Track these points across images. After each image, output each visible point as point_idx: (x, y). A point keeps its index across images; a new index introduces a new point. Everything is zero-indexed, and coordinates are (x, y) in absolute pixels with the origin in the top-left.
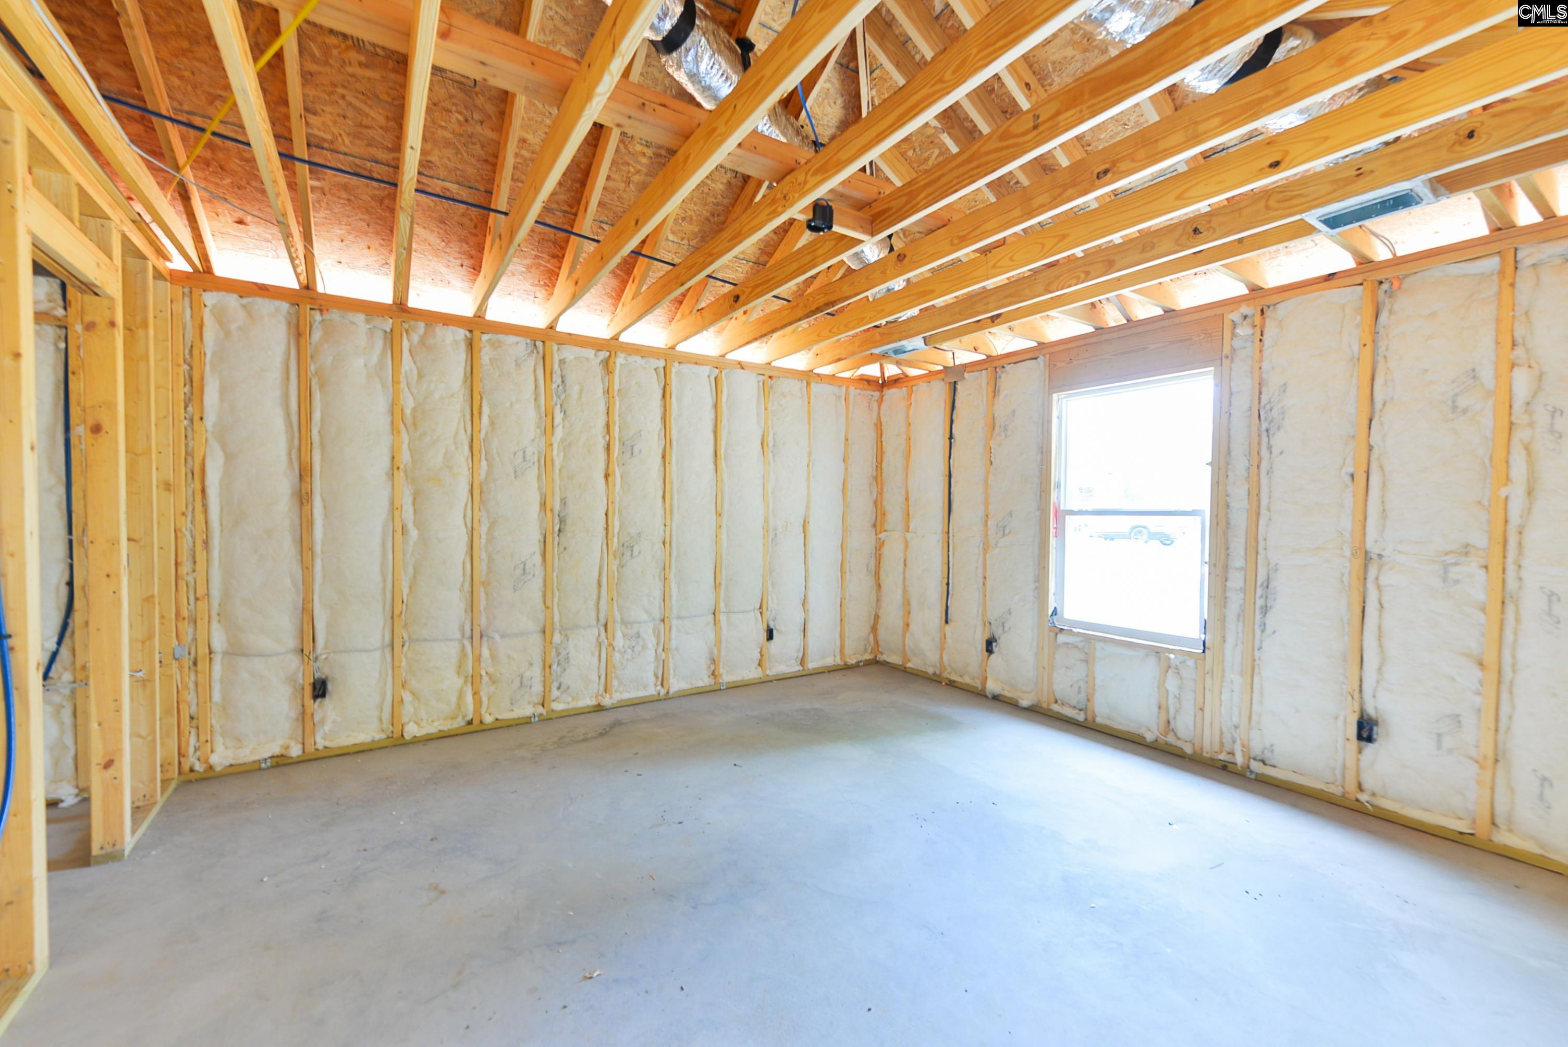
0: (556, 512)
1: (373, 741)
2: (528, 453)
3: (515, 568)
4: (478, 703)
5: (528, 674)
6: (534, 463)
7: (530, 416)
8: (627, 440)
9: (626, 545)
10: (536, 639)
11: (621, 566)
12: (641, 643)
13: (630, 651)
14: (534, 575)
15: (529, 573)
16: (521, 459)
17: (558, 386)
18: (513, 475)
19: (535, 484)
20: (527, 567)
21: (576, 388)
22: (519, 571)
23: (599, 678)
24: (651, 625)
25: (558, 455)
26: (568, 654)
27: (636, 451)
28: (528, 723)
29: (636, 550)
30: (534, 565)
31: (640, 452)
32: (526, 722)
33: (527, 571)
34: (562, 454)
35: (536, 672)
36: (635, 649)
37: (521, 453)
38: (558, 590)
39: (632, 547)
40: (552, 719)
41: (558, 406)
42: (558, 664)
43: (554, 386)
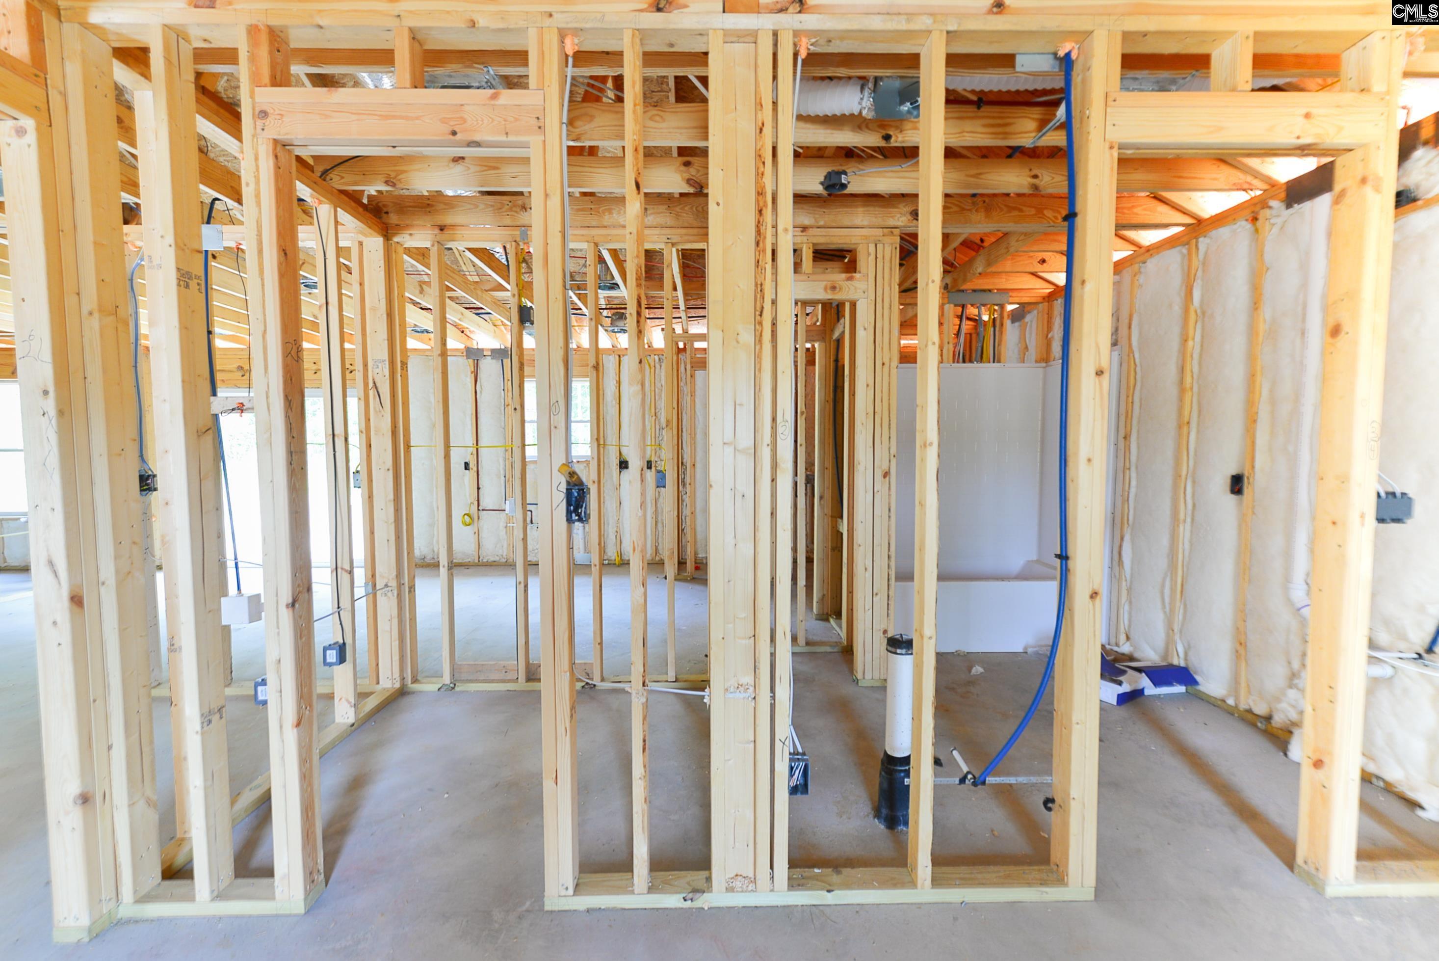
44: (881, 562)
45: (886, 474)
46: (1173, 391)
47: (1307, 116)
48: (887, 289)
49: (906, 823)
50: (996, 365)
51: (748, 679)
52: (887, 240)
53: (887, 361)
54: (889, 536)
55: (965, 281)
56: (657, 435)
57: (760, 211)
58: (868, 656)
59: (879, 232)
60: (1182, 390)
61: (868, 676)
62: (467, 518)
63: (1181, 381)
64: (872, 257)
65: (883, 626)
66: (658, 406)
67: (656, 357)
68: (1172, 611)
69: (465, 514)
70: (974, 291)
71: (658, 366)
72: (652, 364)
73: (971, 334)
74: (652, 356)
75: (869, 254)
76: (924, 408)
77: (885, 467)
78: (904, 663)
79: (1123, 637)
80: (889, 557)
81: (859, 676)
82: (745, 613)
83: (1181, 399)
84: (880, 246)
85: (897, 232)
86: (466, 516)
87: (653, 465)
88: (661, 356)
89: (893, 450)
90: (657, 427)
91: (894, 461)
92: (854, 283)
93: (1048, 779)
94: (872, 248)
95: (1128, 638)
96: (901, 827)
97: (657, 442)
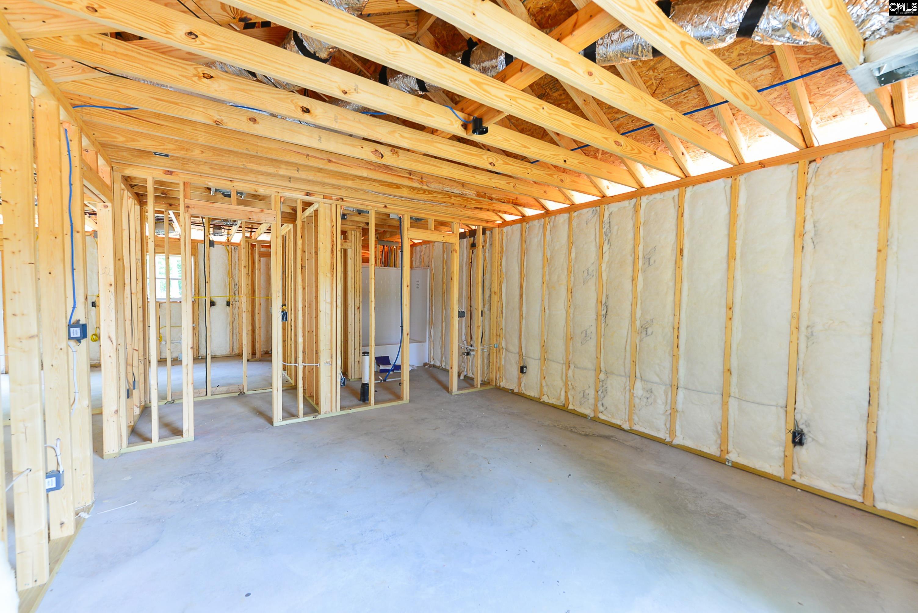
0: (603, 302)
1: (534, 397)
2: (590, 270)
3: (582, 333)
4: (567, 398)
5: (587, 392)
6: (593, 276)
7: (593, 249)
8: (646, 255)
9: (643, 327)
10: (593, 373)
11: (641, 340)
12: (653, 397)
13: (645, 400)
14: (591, 338)
15: (588, 337)
16: (586, 274)
17: (607, 229)
18: (582, 283)
19: (593, 288)
20: (587, 333)
21: (616, 227)
22: (584, 334)
23: (626, 409)
24: (663, 387)
25: (605, 270)
26: (607, 387)
27: (652, 261)
28: (585, 418)
29: (650, 331)
30: (591, 332)
31: (655, 262)
32: (584, 416)
33: (588, 335)
34: (608, 269)
35: (591, 392)
36: (649, 400)
37: (586, 271)
38: (604, 349)
39: (647, 328)
40: (597, 421)
41: (607, 241)
42: (602, 392)
43: (604, 230)
44: (357, 338)
45: (358, 308)
46: (441, 283)
47: (444, 237)
48: (358, 247)
49: (368, 400)
50: (395, 268)
51: (329, 360)
52: (358, 230)
53: (358, 270)
54: (360, 329)
55: (384, 238)
56: (233, 287)
57: (333, 246)
58: (353, 370)
59: (355, 227)
60: (443, 283)
61: (353, 378)
62: (94, 337)
63: (443, 281)
64: (353, 235)
65: (358, 360)
66: (234, 273)
67: (233, 247)
68: (442, 346)
69: (93, 334)
70: (387, 241)
71: (233, 252)
72: (230, 250)
73: (387, 252)
74: (230, 246)
75: (352, 234)
76: (371, 293)
77: (358, 306)
78: (367, 358)
79: (432, 359)
80: (360, 336)
81: (350, 378)
82: (329, 343)
83: (443, 286)
84: (355, 232)
85: (361, 228)
86: (94, 336)
87: (231, 304)
88: (235, 247)
89: (361, 300)
90: (233, 284)
91: (361, 304)
92: (347, 243)
93: (400, 379)
94: (353, 232)
95: (433, 360)
96: (367, 401)
97: (233, 292)
